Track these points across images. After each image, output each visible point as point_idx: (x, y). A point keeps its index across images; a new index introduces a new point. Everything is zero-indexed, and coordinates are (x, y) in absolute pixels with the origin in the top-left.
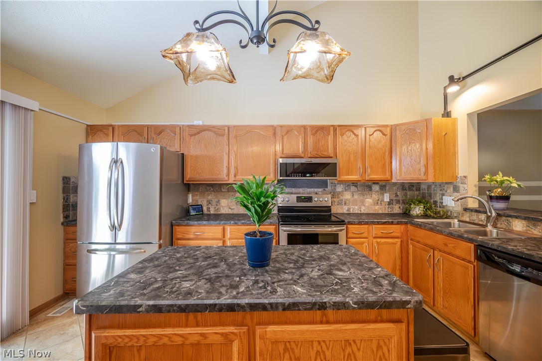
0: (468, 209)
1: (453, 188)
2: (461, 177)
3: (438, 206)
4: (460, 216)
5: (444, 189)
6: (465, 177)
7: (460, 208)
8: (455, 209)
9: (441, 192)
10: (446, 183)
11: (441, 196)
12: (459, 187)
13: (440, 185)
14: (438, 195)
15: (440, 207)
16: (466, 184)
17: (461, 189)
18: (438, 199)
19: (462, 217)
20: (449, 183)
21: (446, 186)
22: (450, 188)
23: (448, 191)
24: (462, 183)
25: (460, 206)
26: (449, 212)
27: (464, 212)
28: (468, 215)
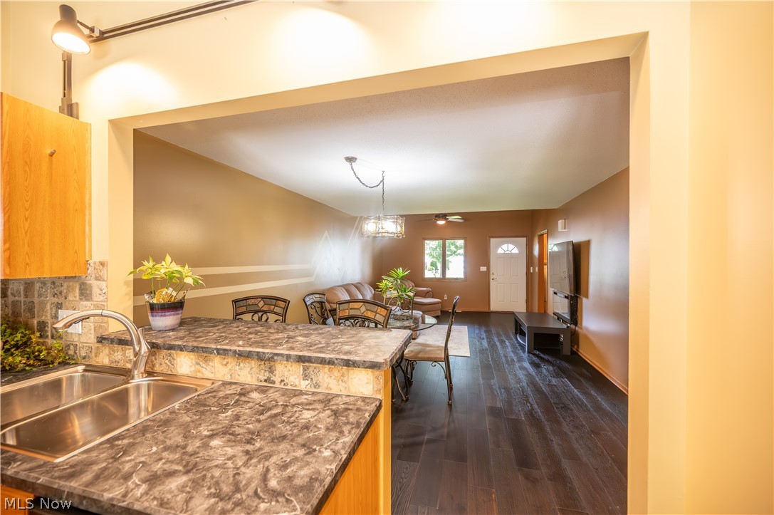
0: (105, 339)
1: (81, 289)
2: (95, 263)
3: (49, 334)
4: (93, 355)
5: (61, 293)
6: (102, 264)
7: (92, 336)
8: (83, 339)
9: (55, 300)
10: (66, 278)
11: (54, 310)
12: (91, 286)
13: (54, 283)
14: (48, 307)
15: (52, 337)
16: (104, 280)
17: (95, 291)
18: (47, 318)
19: (96, 356)
20: (72, 277)
21: (65, 285)
22: (73, 290)
23: (70, 298)
24: (97, 279)
25: (93, 330)
26: (72, 347)
27: (99, 345)
28: (106, 351)
